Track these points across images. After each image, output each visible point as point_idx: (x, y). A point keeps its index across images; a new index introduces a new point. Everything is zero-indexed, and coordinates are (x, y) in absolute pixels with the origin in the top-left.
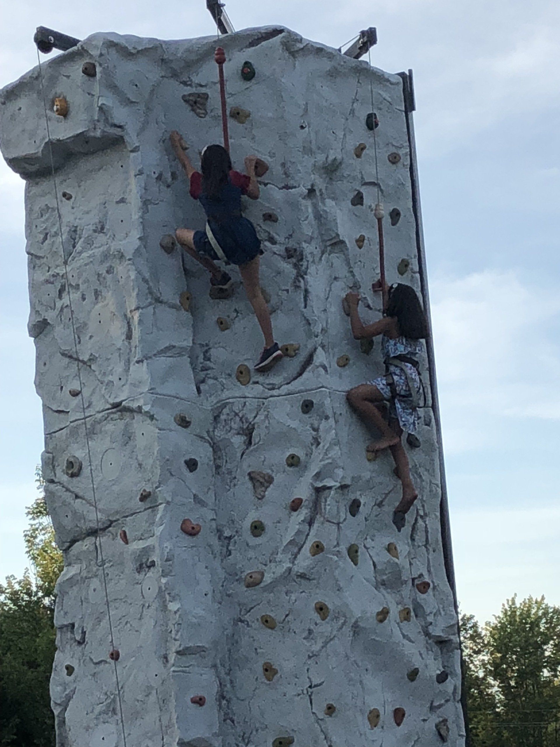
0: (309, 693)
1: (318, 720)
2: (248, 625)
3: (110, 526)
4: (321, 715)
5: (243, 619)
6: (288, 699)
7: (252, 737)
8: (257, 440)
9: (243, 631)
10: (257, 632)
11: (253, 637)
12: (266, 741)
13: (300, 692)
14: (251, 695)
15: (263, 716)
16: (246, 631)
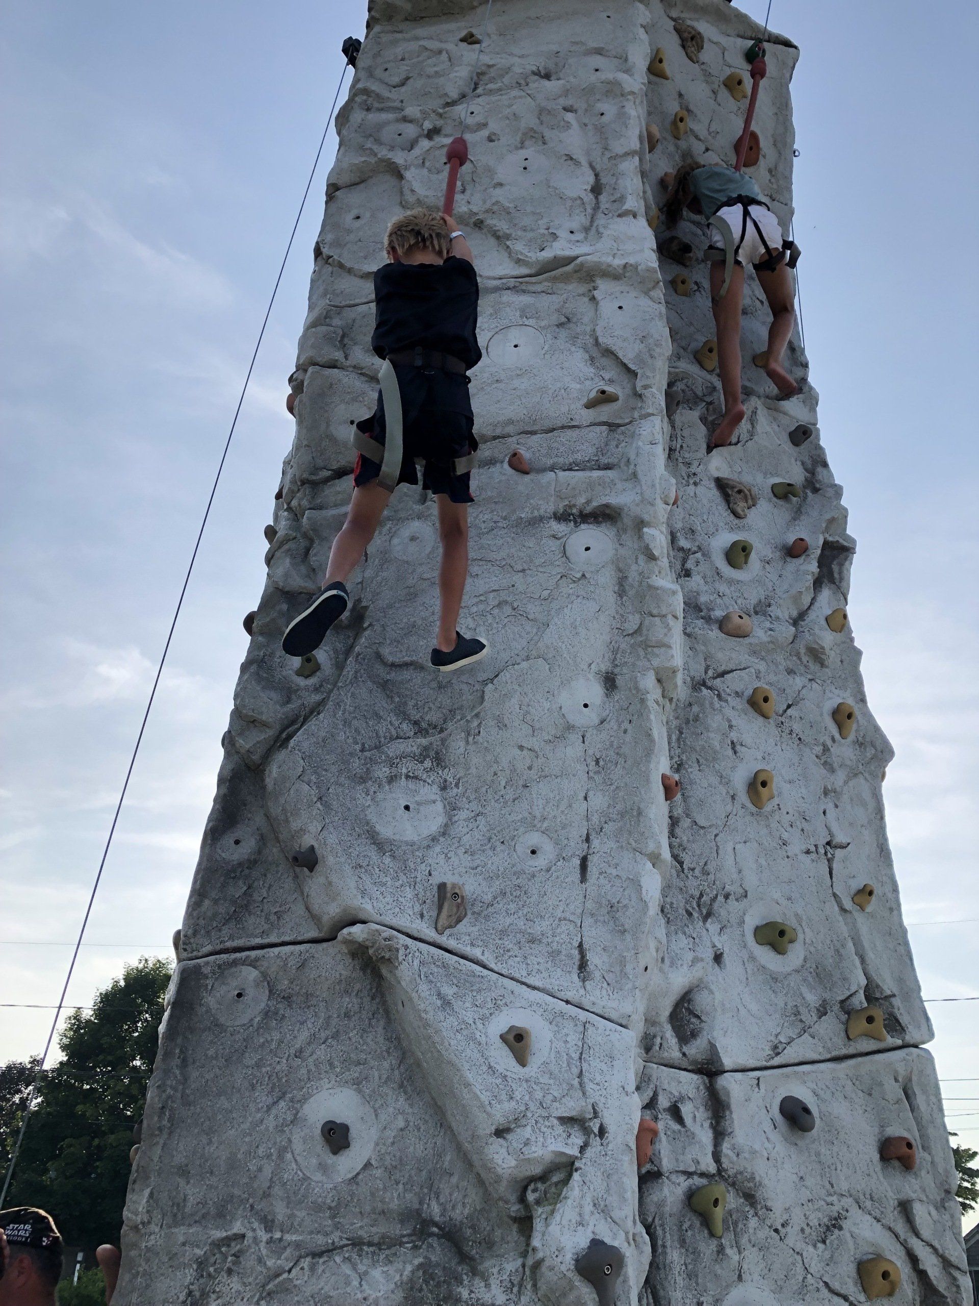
0: (829, 856)
1: (843, 910)
2: (719, 696)
4: (848, 904)
5: (709, 684)
6: (789, 854)
7: (716, 906)
8: (734, 440)
9: (711, 704)
10: (736, 713)
11: (729, 721)
12: (742, 922)
13: (813, 849)
14: (719, 823)
15: (740, 872)
16: (717, 706)
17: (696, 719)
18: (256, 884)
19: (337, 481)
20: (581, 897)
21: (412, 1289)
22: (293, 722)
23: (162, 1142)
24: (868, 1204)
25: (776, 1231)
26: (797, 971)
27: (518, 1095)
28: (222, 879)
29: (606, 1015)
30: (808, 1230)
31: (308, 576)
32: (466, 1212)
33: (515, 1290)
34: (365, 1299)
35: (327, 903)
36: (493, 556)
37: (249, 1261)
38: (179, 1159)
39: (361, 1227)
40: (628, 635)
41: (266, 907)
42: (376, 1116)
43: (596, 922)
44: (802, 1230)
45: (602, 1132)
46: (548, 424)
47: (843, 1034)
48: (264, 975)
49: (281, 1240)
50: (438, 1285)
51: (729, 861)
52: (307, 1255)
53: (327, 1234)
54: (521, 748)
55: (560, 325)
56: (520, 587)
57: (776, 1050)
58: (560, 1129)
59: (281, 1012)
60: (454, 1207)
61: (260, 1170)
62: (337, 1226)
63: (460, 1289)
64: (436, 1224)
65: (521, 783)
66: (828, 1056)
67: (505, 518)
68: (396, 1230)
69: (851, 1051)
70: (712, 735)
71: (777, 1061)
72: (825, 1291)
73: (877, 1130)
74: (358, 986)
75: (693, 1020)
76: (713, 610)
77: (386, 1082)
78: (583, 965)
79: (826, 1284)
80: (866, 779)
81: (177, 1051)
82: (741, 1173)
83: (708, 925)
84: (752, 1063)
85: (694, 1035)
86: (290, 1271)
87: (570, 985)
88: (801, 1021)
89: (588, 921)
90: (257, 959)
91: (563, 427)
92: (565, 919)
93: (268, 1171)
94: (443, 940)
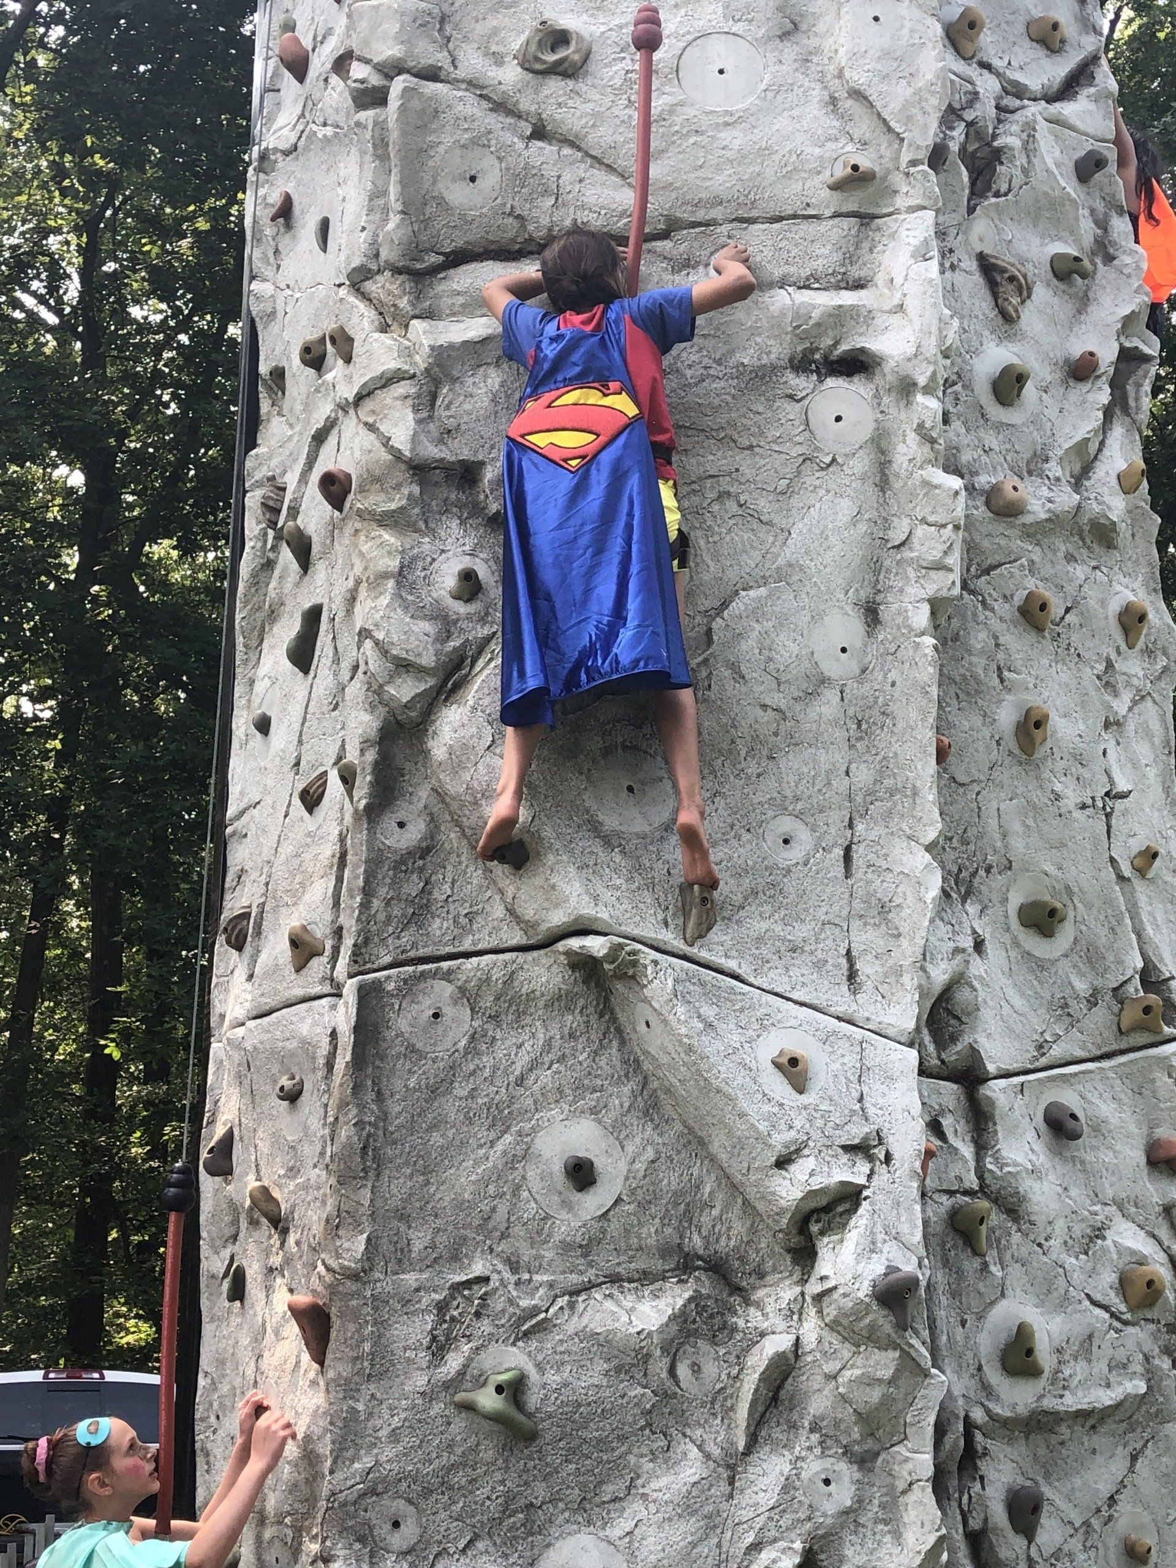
0: (1108, 809)
1: (1121, 878)
2: (984, 603)
3: (664, 235)
4: (1127, 871)
6: (1062, 811)
7: (976, 881)
8: (1004, 188)
9: (975, 615)
10: (1004, 626)
11: (996, 638)
12: (1005, 900)
13: (1089, 802)
14: (982, 778)
15: (1004, 836)
16: (982, 618)
17: (956, 638)
18: (433, 878)
19: (452, 271)
20: (847, 896)
21: (685, 1321)
22: (459, 666)
23: (370, 1185)
24: (1133, 1210)
25: (1040, 1245)
26: (1066, 956)
27: (798, 1124)
28: (391, 873)
29: (883, 1032)
30: (1070, 1242)
31: (441, 441)
32: (732, 1243)
33: (795, 1317)
34: (638, 1333)
35: (547, 909)
36: (708, 421)
37: (498, 1303)
38: (393, 1203)
39: (619, 1264)
40: (894, 547)
41: (452, 908)
42: (623, 1148)
43: (865, 924)
44: (1065, 1242)
45: (888, 1158)
46: (773, 210)
47: (1115, 1028)
48: (462, 990)
49: (530, 1280)
50: (712, 1316)
51: (993, 823)
52: (564, 1295)
53: (582, 1273)
54: (764, 707)
55: (784, 36)
56: (748, 472)
57: (1041, 1047)
58: (844, 1158)
59: (490, 1033)
60: (717, 1240)
61: (494, 1209)
62: (590, 1265)
63: (734, 1320)
64: (700, 1258)
65: (765, 752)
66: (1099, 1053)
67: (719, 362)
68: (659, 1265)
69: (1123, 1046)
70: (974, 659)
71: (1043, 1061)
72: (1087, 1303)
73: (1145, 1131)
74: (581, 1002)
75: (953, 1022)
76: (977, 473)
77: (629, 1111)
78: (852, 975)
79: (1088, 1295)
80: (1155, 702)
81: (369, 1083)
82: (1005, 1188)
83: (967, 907)
84: (1016, 1066)
85: (954, 1039)
86: (547, 1311)
87: (841, 1000)
88: (1069, 1015)
89: (856, 924)
90: (450, 971)
91: (794, 216)
92: (829, 923)
93: (503, 1209)
94: (693, 951)
